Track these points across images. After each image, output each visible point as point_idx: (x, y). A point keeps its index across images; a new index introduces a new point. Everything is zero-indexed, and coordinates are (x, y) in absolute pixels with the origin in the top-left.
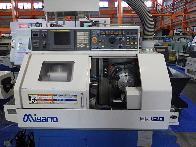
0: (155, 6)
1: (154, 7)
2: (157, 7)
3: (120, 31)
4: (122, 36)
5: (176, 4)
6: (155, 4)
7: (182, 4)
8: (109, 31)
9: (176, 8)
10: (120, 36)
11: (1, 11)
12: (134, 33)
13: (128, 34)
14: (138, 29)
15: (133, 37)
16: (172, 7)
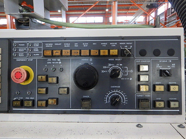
0: (148, 21)
1: (146, 22)
2: (149, 22)
3: (113, 45)
4: (121, 62)
5: (168, 19)
6: (148, 19)
7: (175, 18)
8: (76, 45)
9: (168, 23)
10: (115, 63)
11: (1, 26)
12: (164, 51)
13: (143, 53)
14: (179, 37)
15: (161, 64)
16: (164, 22)
